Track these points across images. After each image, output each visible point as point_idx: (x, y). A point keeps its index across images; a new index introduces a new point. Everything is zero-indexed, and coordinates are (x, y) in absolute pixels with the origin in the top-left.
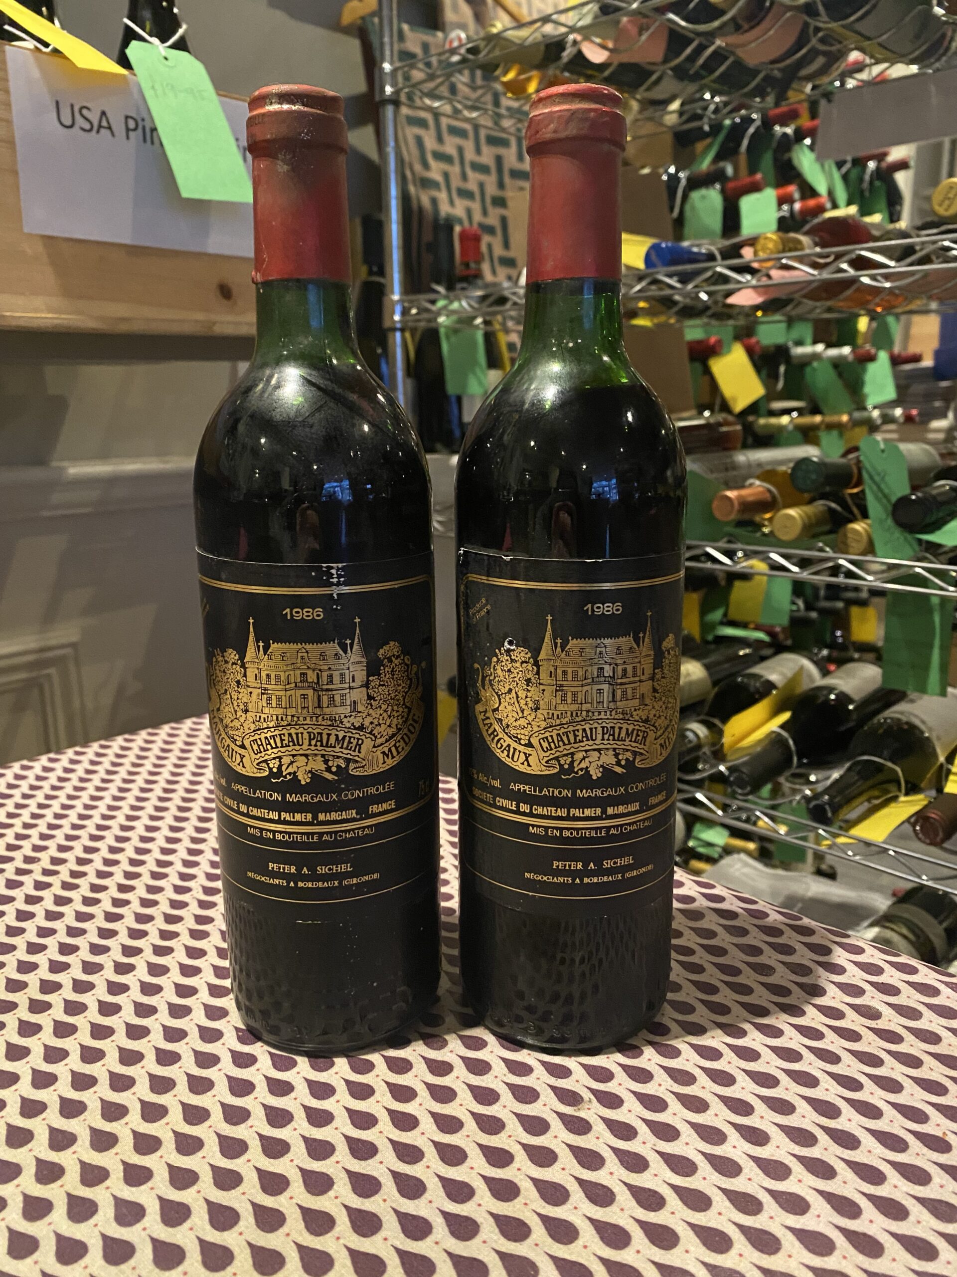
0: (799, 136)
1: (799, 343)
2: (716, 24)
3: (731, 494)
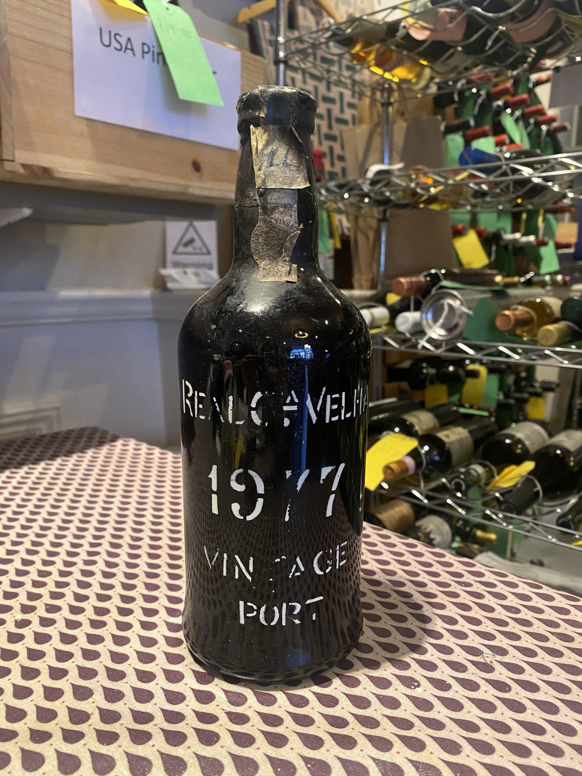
0: (505, 107)
1: (506, 232)
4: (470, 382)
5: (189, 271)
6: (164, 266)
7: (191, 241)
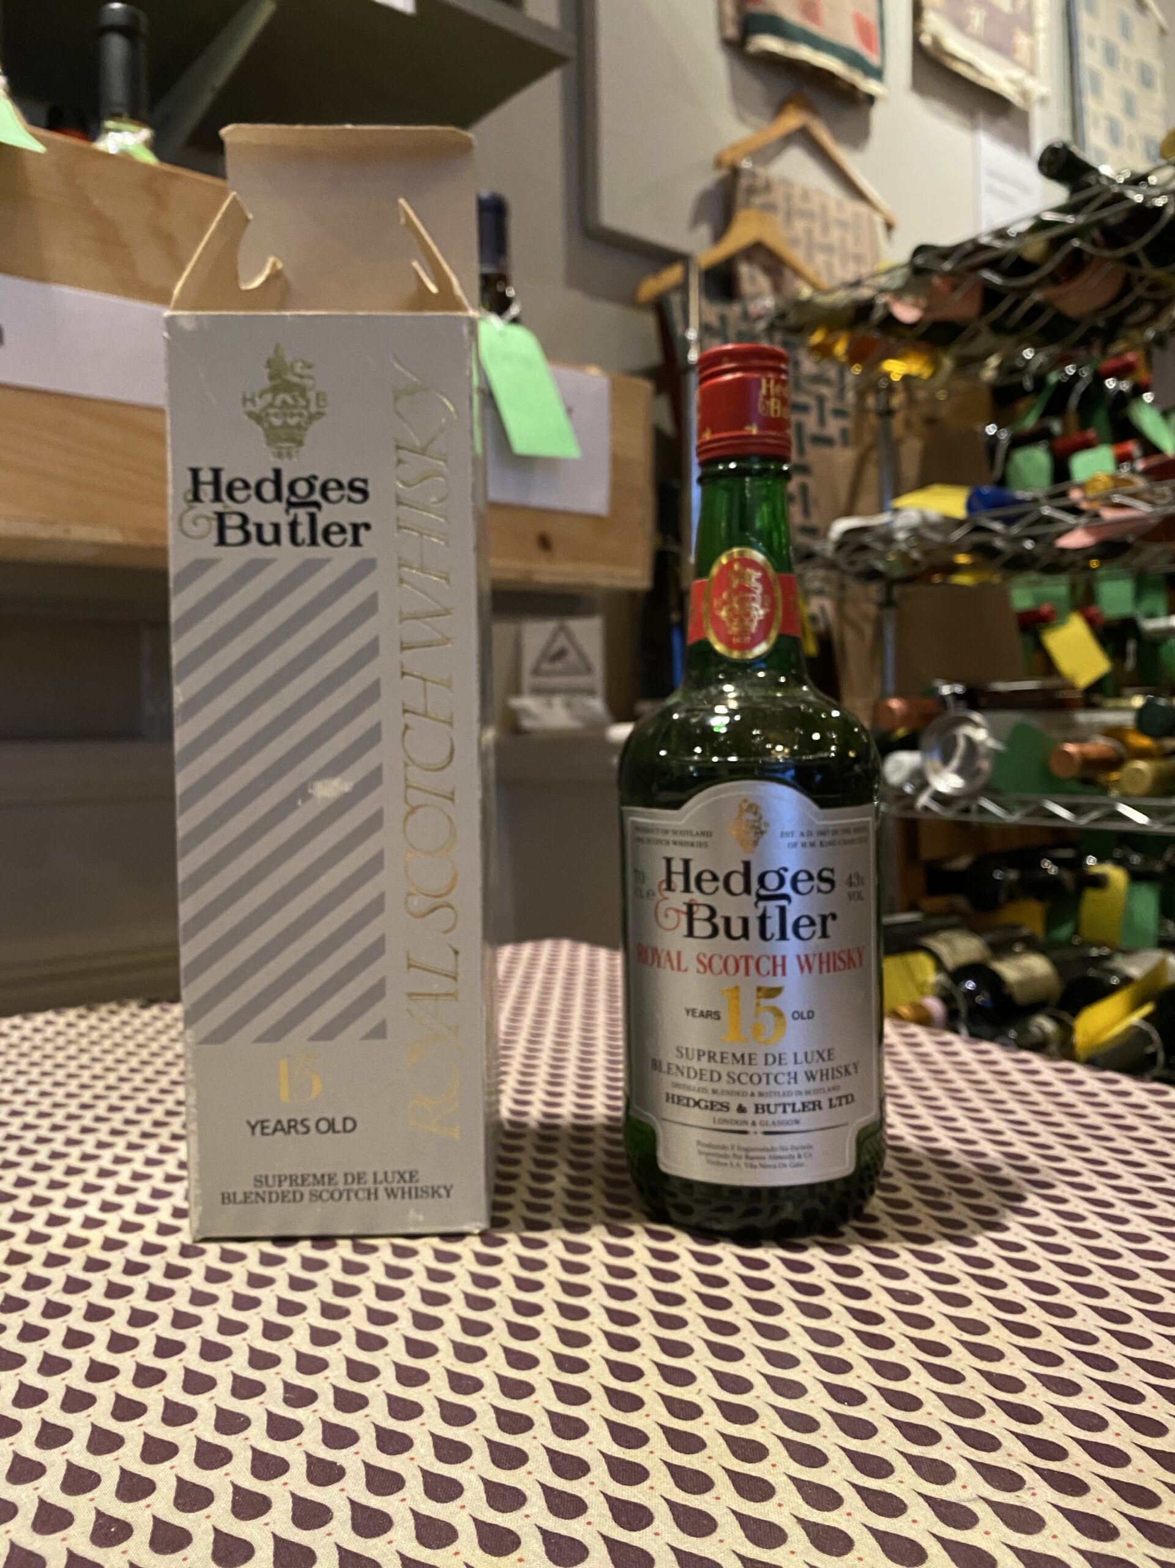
0: (1138, 391)
1: (1152, 615)
2: (1031, 279)
3: (1071, 748)
4: (1091, 896)
5: (558, 701)
6: (517, 691)
7: (561, 654)
